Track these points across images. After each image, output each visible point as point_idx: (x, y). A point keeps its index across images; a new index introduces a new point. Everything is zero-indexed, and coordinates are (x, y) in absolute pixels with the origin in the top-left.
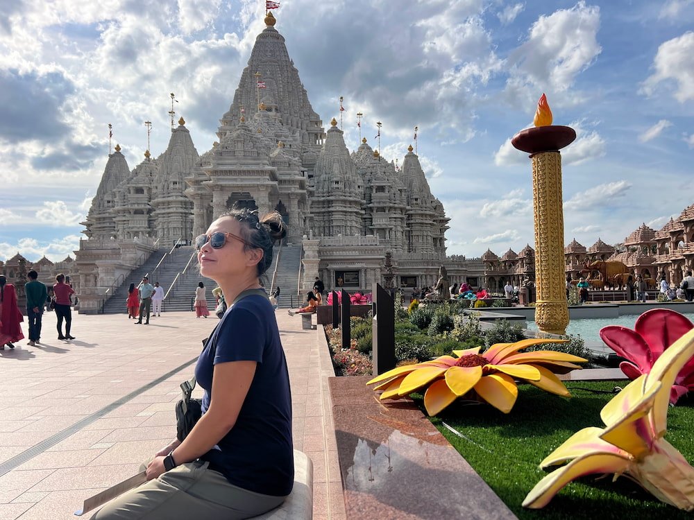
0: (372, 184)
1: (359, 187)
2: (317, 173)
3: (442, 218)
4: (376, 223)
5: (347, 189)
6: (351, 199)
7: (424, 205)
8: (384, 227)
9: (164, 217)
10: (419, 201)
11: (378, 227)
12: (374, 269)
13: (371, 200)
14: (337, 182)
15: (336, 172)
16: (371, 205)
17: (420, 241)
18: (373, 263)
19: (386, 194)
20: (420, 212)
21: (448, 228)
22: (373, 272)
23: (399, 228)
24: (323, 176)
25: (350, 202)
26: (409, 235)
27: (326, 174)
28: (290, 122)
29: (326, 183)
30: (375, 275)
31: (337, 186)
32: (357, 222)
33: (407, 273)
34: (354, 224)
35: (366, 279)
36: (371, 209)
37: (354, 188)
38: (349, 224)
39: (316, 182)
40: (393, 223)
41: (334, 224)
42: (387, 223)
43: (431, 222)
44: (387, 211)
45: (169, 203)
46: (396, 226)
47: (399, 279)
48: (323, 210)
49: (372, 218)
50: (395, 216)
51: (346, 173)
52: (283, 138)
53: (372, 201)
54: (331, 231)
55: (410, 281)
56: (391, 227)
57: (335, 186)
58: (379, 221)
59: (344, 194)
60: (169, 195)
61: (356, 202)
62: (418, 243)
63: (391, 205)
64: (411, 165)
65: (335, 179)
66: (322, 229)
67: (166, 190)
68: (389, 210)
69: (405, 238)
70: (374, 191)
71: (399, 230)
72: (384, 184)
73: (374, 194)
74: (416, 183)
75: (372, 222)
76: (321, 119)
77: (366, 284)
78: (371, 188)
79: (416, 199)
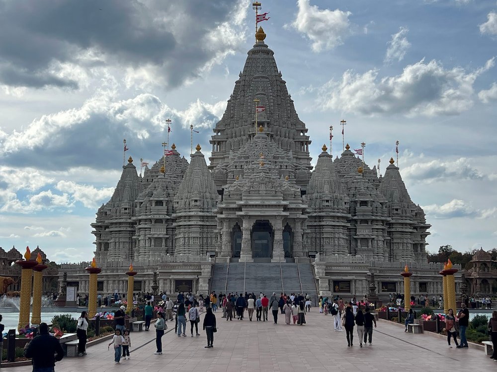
0: (357, 199)
1: (346, 203)
2: (310, 191)
3: (422, 225)
4: (360, 233)
5: (336, 206)
6: (339, 215)
7: (404, 214)
8: (367, 237)
9: (185, 228)
10: (399, 211)
11: (362, 237)
12: (361, 280)
13: (355, 213)
14: (327, 201)
15: (327, 192)
16: (355, 218)
17: (401, 248)
18: (360, 276)
19: (369, 208)
20: (400, 221)
21: (429, 233)
22: (360, 282)
23: (381, 238)
24: (314, 195)
25: (338, 217)
26: (390, 243)
27: (317, 192)
28: (279, 133)
29: (318, 201)
30: (362, 285)
31: (327, 204)
32: (343, 234)
33: (387, 280)
34: (341, 236)
35: (355, 287)
36: (356, 221)
37: (342, 205)
38: (337, 236)
39: (309, 199)
40: (375, 233)
41: (325, 236)
42: (370, 234)
43: (411, 230)
44: (370, 223)
45: (190, 217)
46: (377, 236)
47: (381, 285)
48: (315, 224)
49: (356, 229)
50: (377, 227)
51: (334, 193)
52: (280, 160)
53: (357, 214)
54: (322, 241)
55: (390, 287)
56: (372, 237)
57: (326, 204)
58: (363, 231)
59: (333, 211)
60: (191, 210)
61: (343, 217)
62: (398, 250)
63: (374, 218)
64: (392, 177)
65: (326, 199)
66: (313, 240)
67: (187, 206)
68: (372, 222)
69: (385, 246)
70: (358, 205)
71: (380, 239)
72: (367, 200)
73: (358, 207)
74: (396, 194)
75: (356, 231)
76: (306, 128)
77: (355, 291)
78: (356, 202)
79: (397, 210)
